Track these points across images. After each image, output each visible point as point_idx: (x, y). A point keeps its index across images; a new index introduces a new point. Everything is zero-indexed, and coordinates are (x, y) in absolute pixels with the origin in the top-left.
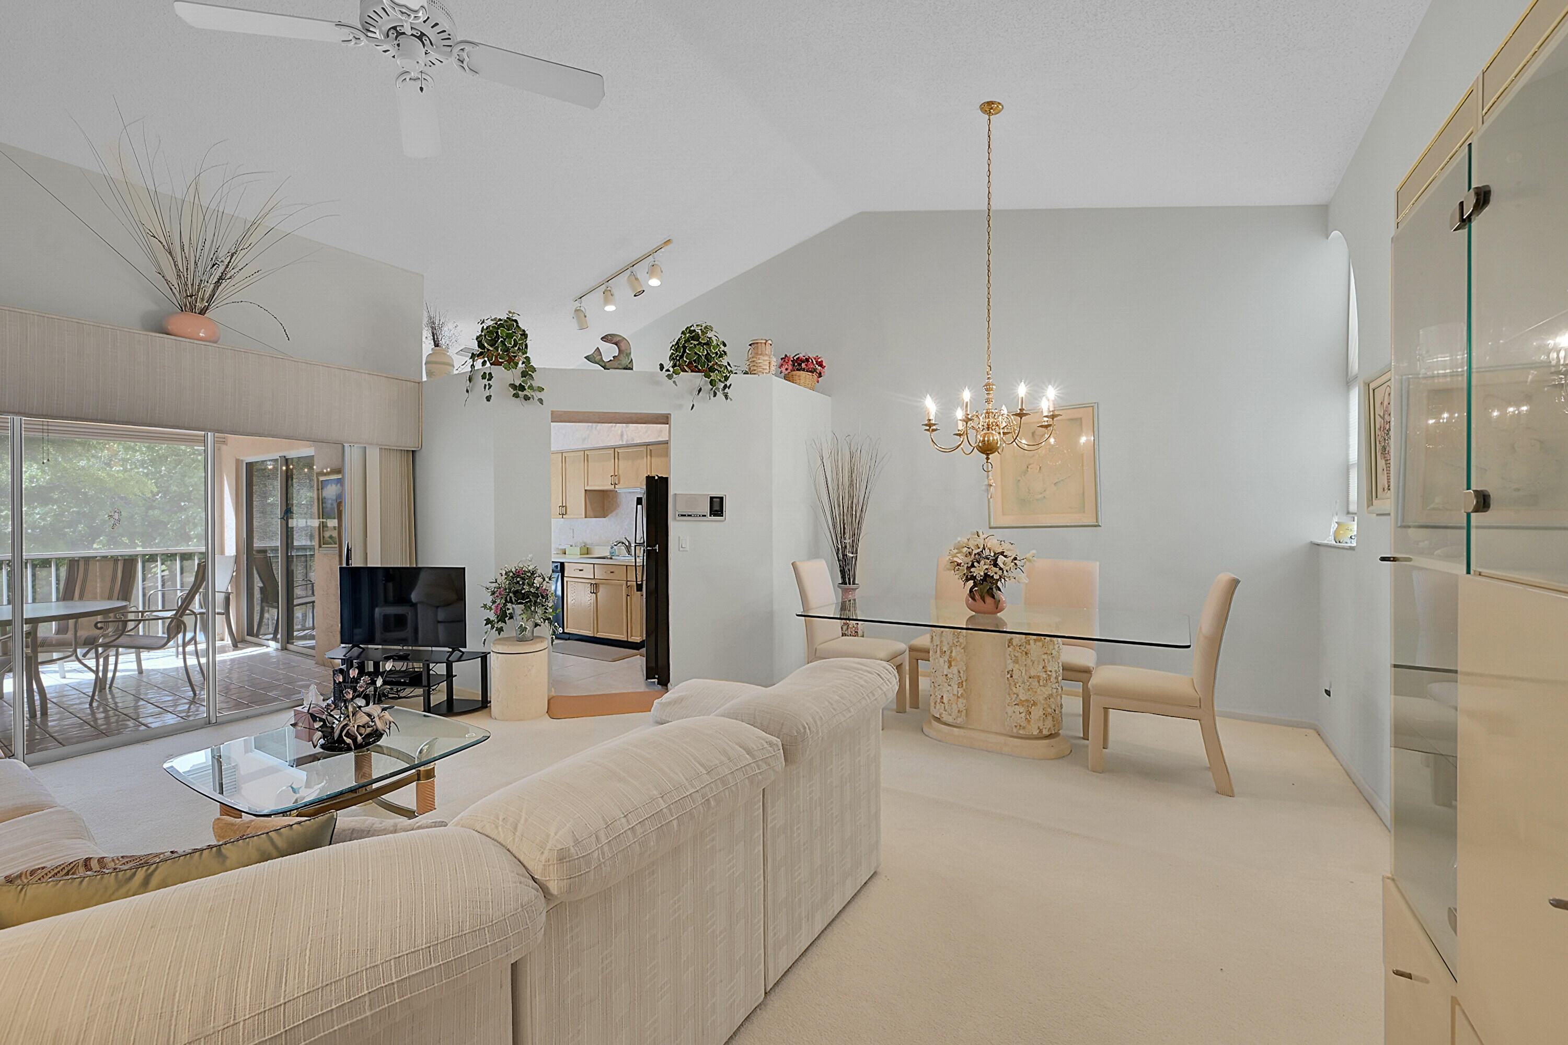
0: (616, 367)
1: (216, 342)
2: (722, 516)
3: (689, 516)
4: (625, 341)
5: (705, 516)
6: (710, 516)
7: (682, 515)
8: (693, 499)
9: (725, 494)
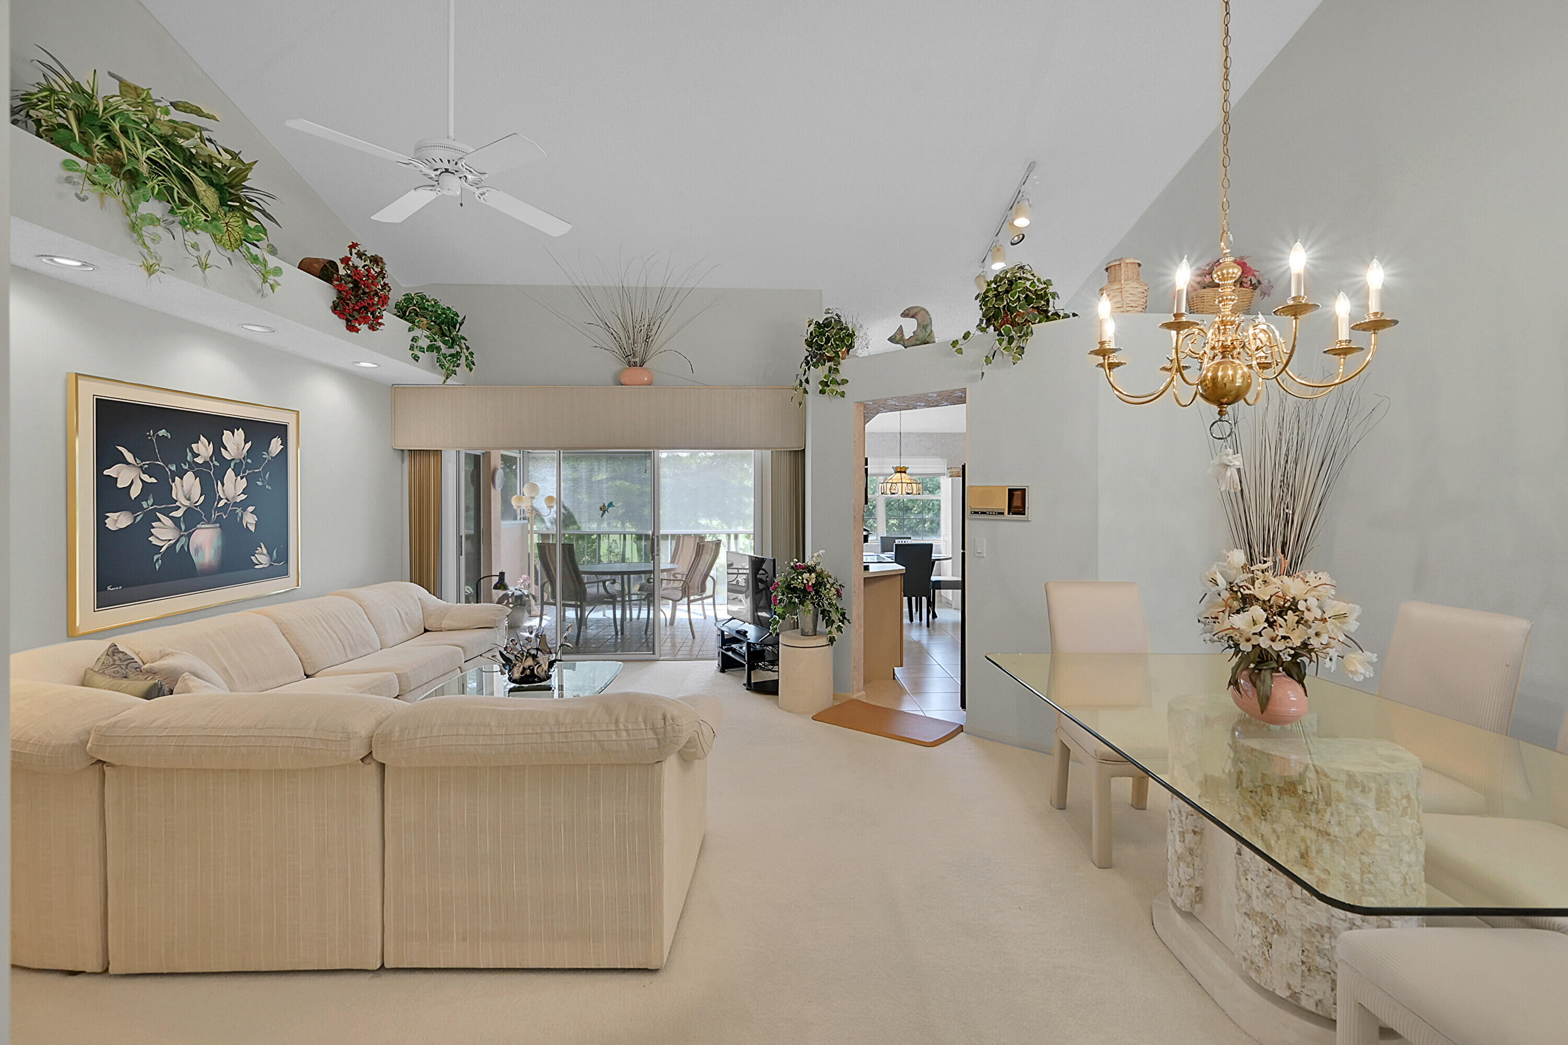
0: (913, 343)
1: (650, 385)
2: (1024, 514)
3: (983, 513)
4: (922, 312)
5: (1003, 513)
6: (1009, 514)
7: (975, 513)
8: (987, 491)
9: (1027, 485)
